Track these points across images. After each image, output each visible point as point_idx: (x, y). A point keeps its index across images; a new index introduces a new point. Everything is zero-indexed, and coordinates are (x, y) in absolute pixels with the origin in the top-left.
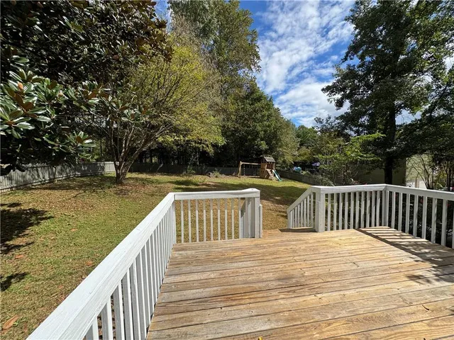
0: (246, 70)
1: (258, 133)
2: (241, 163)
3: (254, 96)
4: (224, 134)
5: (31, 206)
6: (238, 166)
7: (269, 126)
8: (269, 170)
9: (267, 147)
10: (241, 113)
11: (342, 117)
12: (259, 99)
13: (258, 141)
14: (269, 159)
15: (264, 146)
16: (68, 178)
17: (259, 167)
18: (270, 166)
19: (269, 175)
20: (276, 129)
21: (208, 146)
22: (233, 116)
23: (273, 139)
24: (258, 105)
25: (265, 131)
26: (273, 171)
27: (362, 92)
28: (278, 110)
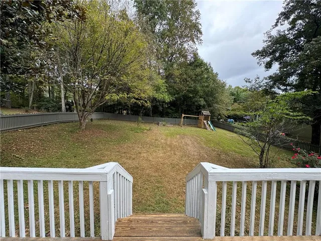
0: (191, 43)
1: (198, 92)
2: (183, 115)
3: (196, 63)
4: (171, 90)
6: (180, 117)
7: (207, 87)
8: (205, 121)
9: (205, 103)
10: (184, 76)
11: (270, 77)
12: (199, 65)
13: (198, 98)
14: (206, 113)
15: (202, 102)
17: (198, 119)
18: (206, 118)
19: (205, 126)
20: (213, 89)
22: (177, 79)
23: (210, 97)
24: (198, 70)
25: (204, 91)
26: (209, 122)
27: (291, 54)
28: (217, 74)
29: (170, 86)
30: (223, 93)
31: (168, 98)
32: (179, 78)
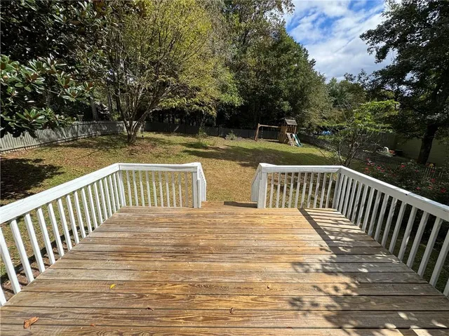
0: (275, 11)
1: (281, 92)
2: (259, 125)
3: (281, 46)
4: (242, 93)
5: (51, 162)
6: (255, 129)
7: (295, 83)
8: (289, 134)
9: (290, 108)
10: (263, 68)
12: (286, 49)
13: (280, 101)
14: (291, 122)
15: (287, 107)
16: (90, 136)
17: (279, 130)
18: (291, 129)
19: (288, 140)
20: (304, 87)
21: (211, 109)
22: (252, 72)
23: (299, 99)
24: (284, 57)
25: (291, 90)
26: (294, 135)
27: (418, 36)
28: (313, 62)
29: (242, 84)
30: (318, 92)
31: (237, 101)
32: (254, 71)
